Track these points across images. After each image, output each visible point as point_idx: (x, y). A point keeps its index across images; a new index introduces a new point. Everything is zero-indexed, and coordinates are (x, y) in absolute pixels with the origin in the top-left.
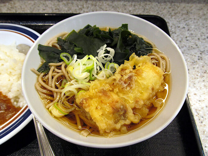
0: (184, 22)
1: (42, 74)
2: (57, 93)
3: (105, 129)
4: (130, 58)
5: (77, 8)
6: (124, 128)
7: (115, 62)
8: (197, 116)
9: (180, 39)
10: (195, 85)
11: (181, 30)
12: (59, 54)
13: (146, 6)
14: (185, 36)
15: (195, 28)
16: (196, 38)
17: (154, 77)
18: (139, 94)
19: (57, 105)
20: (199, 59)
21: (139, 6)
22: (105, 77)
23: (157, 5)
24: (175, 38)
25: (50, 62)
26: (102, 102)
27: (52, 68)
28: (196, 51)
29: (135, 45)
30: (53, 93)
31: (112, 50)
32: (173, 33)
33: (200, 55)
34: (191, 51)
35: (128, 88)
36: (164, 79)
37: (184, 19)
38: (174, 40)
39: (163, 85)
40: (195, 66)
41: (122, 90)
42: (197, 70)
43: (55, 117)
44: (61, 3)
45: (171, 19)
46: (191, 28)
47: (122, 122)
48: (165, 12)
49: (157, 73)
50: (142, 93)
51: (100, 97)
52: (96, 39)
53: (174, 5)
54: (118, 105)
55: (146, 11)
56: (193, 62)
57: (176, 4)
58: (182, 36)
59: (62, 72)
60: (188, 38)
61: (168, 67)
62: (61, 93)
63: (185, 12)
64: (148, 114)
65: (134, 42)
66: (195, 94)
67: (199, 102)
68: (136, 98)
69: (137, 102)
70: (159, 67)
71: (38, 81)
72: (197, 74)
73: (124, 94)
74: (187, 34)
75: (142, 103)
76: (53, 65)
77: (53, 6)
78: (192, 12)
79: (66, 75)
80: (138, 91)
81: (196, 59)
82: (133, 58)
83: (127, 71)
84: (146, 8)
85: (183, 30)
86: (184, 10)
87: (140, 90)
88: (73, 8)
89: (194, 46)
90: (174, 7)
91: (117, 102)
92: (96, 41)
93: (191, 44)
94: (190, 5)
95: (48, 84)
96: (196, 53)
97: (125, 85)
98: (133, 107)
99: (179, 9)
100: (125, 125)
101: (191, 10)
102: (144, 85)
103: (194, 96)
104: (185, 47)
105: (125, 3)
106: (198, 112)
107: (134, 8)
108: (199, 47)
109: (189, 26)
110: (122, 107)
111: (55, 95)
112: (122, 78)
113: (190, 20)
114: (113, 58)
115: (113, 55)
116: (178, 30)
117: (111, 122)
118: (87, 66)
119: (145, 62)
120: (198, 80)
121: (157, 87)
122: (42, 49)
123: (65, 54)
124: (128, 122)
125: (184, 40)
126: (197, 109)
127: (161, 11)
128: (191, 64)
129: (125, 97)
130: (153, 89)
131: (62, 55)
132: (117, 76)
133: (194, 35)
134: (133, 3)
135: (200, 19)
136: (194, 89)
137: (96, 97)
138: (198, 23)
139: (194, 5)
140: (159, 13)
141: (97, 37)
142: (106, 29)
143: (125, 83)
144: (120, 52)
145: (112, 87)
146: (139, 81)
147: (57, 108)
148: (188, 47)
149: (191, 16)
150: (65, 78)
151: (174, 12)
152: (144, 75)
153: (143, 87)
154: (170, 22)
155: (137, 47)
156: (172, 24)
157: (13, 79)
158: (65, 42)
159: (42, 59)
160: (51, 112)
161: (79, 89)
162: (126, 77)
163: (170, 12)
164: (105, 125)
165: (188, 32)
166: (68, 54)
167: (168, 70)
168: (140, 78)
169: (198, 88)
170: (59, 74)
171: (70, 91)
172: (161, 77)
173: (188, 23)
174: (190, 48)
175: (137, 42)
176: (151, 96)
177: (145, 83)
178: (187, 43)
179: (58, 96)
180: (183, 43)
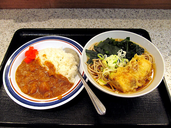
0: (159, 32)
1: (90, 65)
2: (99, 74)
3: (126, 90)
4: (134, 56)
5: (92, 24)
6: (135, 90)
7: (126, 58)
8: (169, 87)
9: (157, 43)
10: (167, 71)
11: (157, 37)
12: (97, 54)
13: (134, 22)
14: (160, 41)
15: (166, 36)
16: (167, 42)
17: (148, 66)
18: (141, 74)
19: (101, 79)
20: (169, 55)
21: (130, 22)
22: (122, 66)
23: (141, 21)
24: (154, 43)
25: (93, 59)
26: (124, 77)
27: (94, 62)
28: (167, 50)
29: (136, 49)
30: (97, 74)
31: (125, 52)
32: (152, 39)
33: (169, 53)
34: (164, 50)
35: (136, 71)
36: (152, 67)
37: (159, 30)
38: (153, 44)
39: (151, 69)
40: (166, 59)
41: (133, 72)
42: (168, 62)
43: (101, 85)
44: (81, 21)
45: (150, 30)
46: (163, 36)
47: (134, 87)
48: (146, 25)
49: (149, 63)
50: (142, 73)
51: (123, 75)
52: (116, 46)
53: (152, 21)
54: (132, 79)
55: (135, 25)
56: (166, 57)
57: (153, 20)
58: (158, 41)
59: (100, 64)
60: (162, 42)
61: (154, 60)
62: (102, 74)
63: (159, 25)
64: (145, 84)
65: (135, 47)
66: (168, 76)
67: (170, 80)
68: (140, 75)
69: (140, 77)
70: (149, 60)
71: (88, 68)
72: (169, 64)
73: (134, 74)
74: (161, 40)
75: (142, 78)
76: (94, 60)
77: (76, 23)
78: (164, 25)
79: (102, 65)
80: (140, 72)
81: (167, 55)
82: (136, 56)
83: (135, 63)
84: (134, 23)
85: (159, 37)
86: (159, 24)
87: (141, 72)
88: (89, 24)
89: (166, 47)
90: (152, 22)
91: (132, 77)
92: (116, 47)
93: (164, 46)
94: (162, 21)
95: (94, 69)
96: (167, 52)
97: (135, 69)
98: (138, 80)
99: (155, 24)
100: (135, 88)
101: (163, 24)
102: (143, 69)
103: (167, 76)
104: (160, 48)
105: (121, 20)
106: (170, 85)
107: (127, 24)
108: (169, 48)
109: (162, 35)
110: (134, 80)
111: (98, 75)
112: (133, 66)
113: (163, 30)
114: (125, 56)
115: (125, 55)
116: (155, 38)
117: (129, 87)
118: (115, 60)
119: (142, 58)
120: (169, 67)
121: (149, 71)
122: (87, 52)
123: (100, 54)
124: (137, 87)
125: (160, 44)
126: (169, 84)
127: (144, 25)
128: (165, 58)
129: (135, 75)
130: (147, 72)
131: (99, 55)
132: (130, 65)
133: (165, 41)
134: (126, 20)
135: (169, 30)
136: (167, 73)
137: (121, 75)
138: (168, 32)
139: (165, 21)
140: (143, 27)
141: (117, 45)
142: (118, 39)
143: (135, 68)
144: (129, 53)
145: (128, 70)
146: (141, 68)
147: (101, 81)
148: (162, 48)
149: (163, 28)
150: (102, 66)
151: (152, 25)
152: (143, 64)
153: (142, 70)
154: (150, 32)
155: (137, 50)
156: (151, 33)
157: (68, 68)
158: (98, 48)
159: (88, 57)
160: (98, 83)
161: (110, 72)
162: (135, 66)
163: (150, 26)
164: (126, 88)
165: (162, 38)
166: (101, 54)
167: (153, 61)
168: (141, 66)
169: (169, 72)
170: (98, 65)
171: (106, 73)
172: (150, 65)
173: (162, 33)
174: (164, 48)
175: (136, 47)
176: (146, 75)
177: (144, 68)
178: (161, 45)
179: (100, 75)
180: (159, 46)
